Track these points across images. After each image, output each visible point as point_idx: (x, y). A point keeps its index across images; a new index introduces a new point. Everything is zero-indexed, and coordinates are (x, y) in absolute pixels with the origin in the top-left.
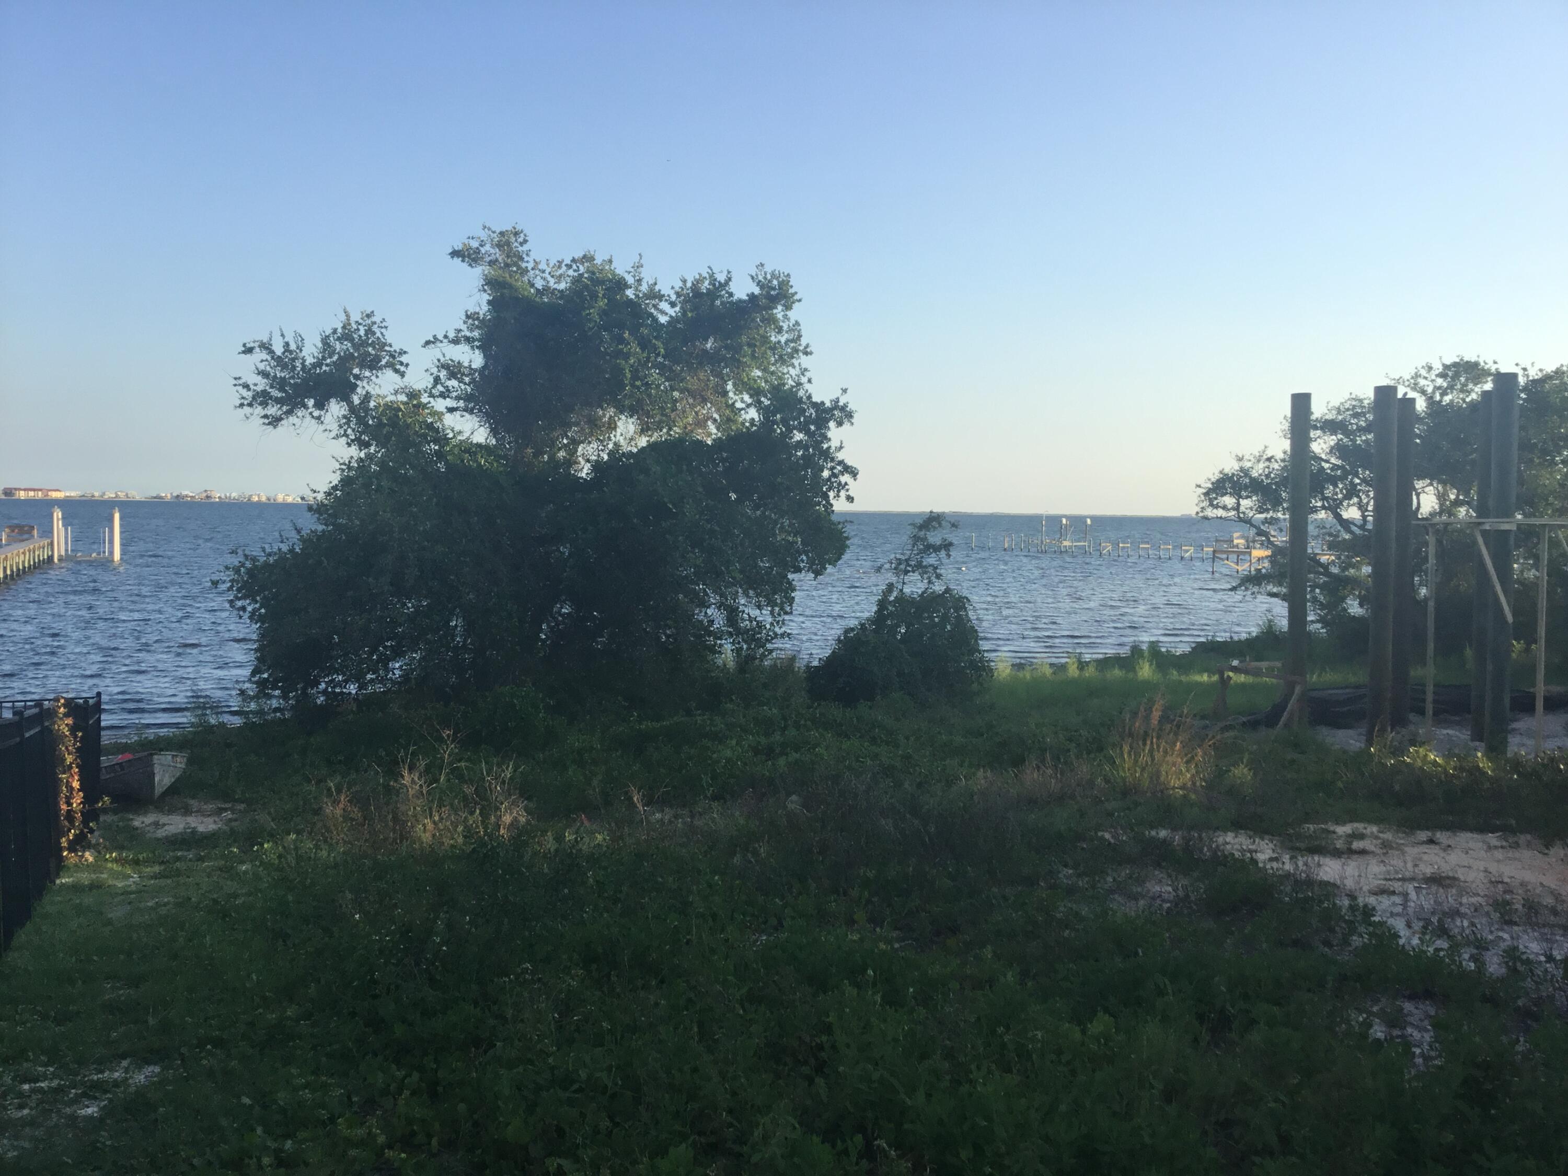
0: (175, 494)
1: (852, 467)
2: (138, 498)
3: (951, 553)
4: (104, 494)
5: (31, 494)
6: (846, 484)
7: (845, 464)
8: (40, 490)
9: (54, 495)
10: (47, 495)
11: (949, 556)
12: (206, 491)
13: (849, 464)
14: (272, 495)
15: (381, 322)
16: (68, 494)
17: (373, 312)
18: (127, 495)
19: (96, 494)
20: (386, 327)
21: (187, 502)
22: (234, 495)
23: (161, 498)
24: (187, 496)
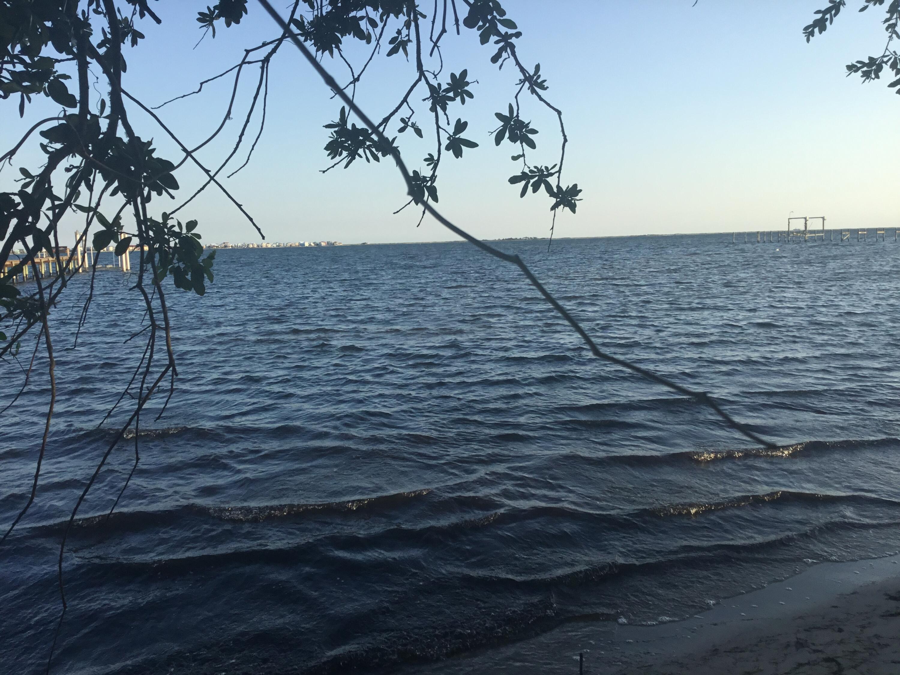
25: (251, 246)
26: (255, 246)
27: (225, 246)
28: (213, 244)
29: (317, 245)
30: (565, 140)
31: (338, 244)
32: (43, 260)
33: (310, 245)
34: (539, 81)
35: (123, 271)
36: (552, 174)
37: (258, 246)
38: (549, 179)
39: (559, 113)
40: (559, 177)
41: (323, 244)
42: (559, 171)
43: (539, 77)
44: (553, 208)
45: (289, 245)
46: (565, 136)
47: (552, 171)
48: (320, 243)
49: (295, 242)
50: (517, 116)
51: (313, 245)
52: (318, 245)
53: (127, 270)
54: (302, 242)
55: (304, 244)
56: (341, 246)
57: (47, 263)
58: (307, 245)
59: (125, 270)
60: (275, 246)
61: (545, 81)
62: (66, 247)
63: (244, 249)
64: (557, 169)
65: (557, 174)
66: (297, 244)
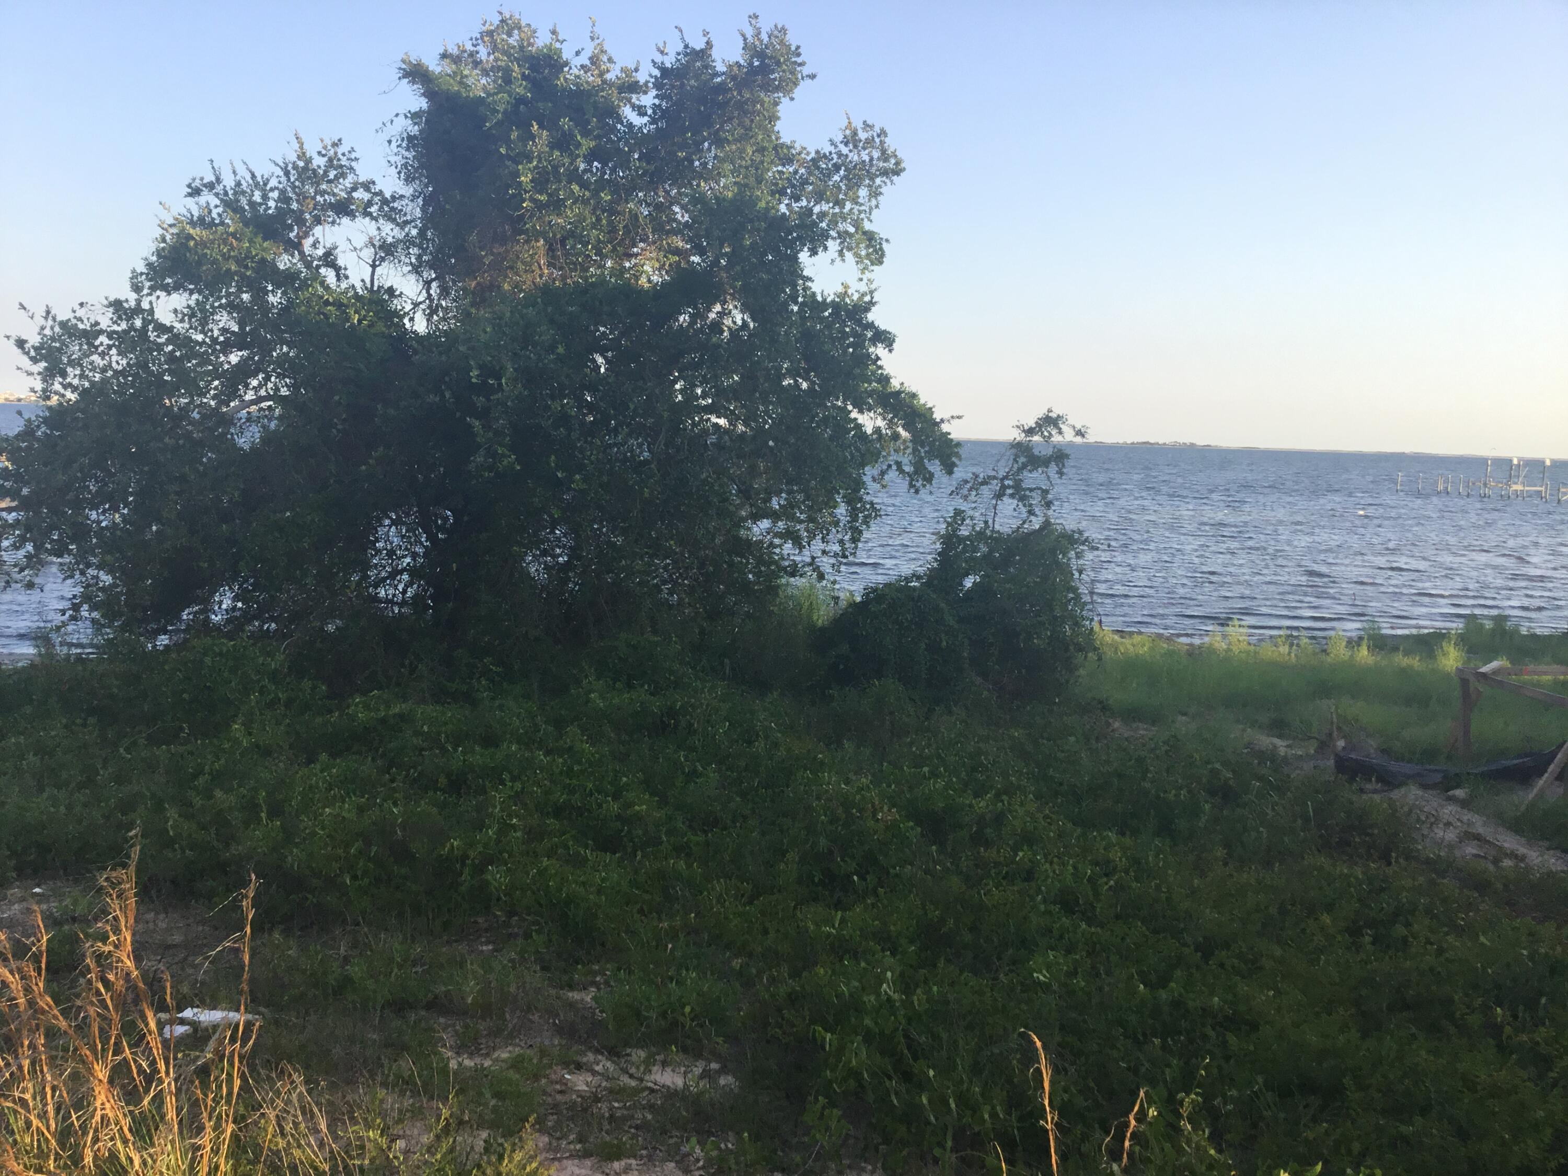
1: (890, 333)
3: (1065, 470)
6: (878, 358)
7: (876, 328)
11: (1061, 473)
13: (882, 327)
15: (350, 152)
17: (340, 140)
20: (356, 159)
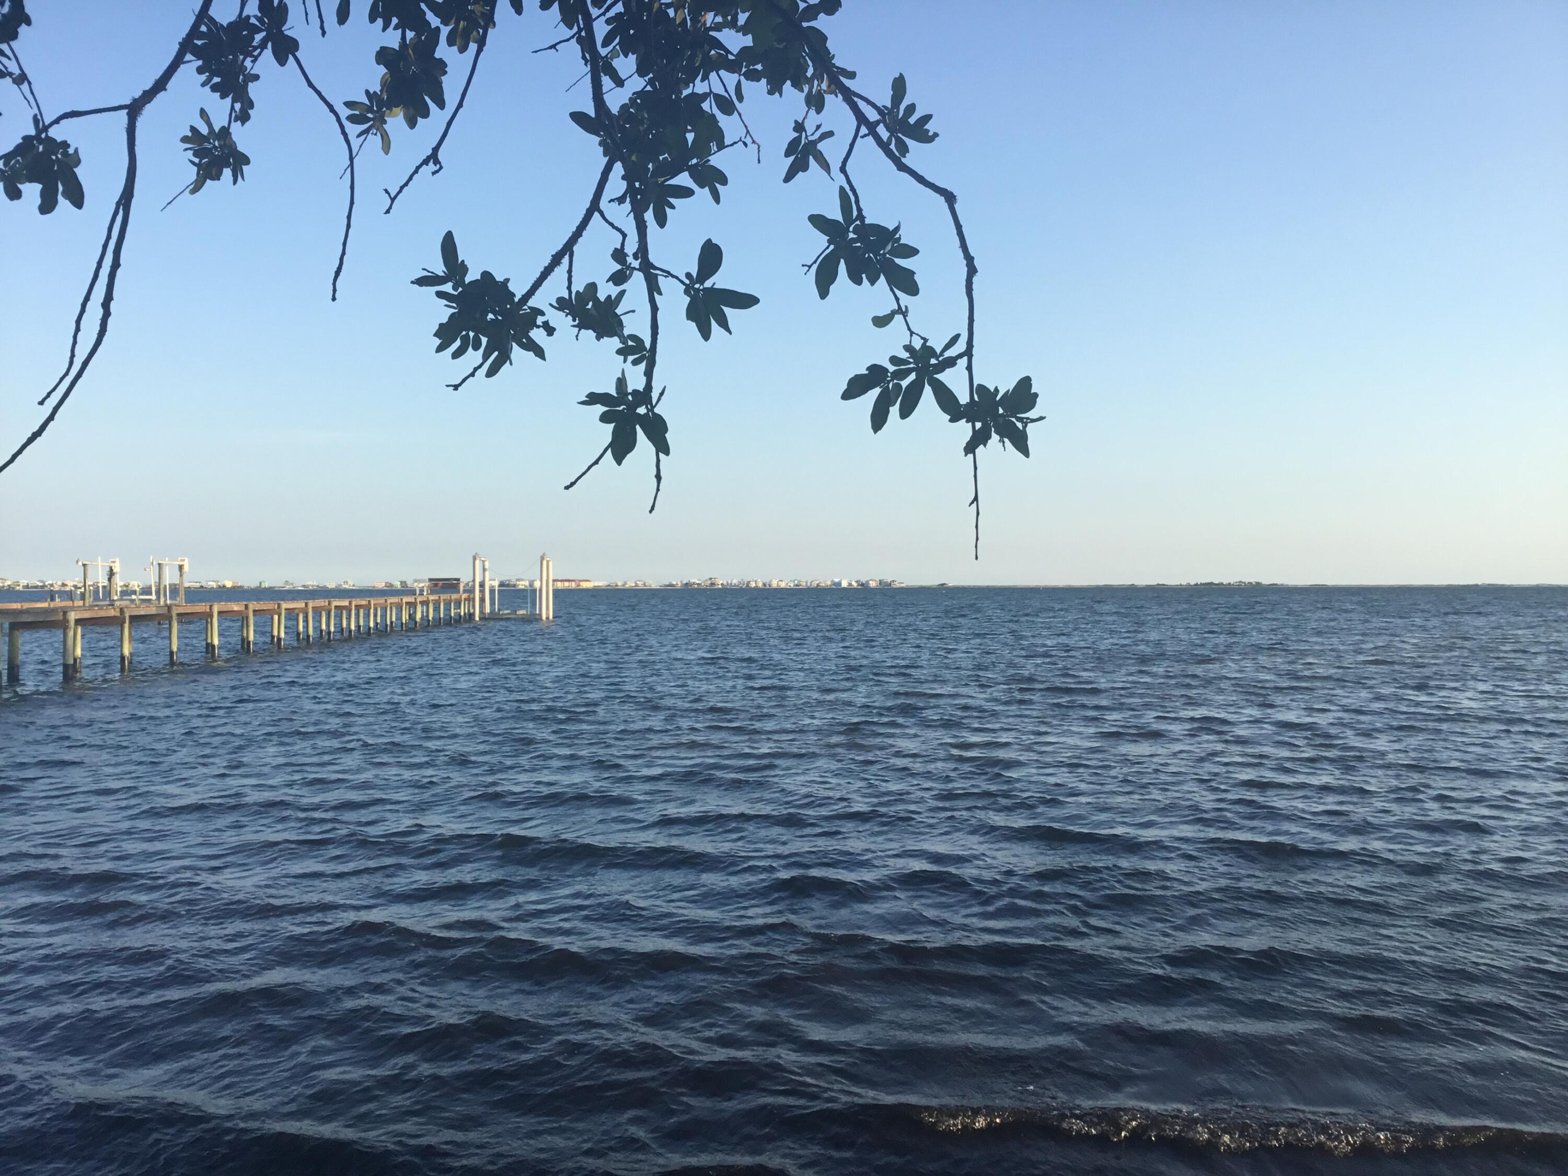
0: (684, 582)
2: (653, 587)
4: (625, 583)
5: (567, 584)
8: (574, 581)
9: (585, 585)
10: (579, 585)
12: (711, 579)
14: (767, 581)
16: (596, 584)
18: (644, 584)
19: (620, 584)
21: (695, 589)
22: (735, 582)
23: (673, 585)
24: (694, 583)
25: (753, 585)
26: (760, 585)
27: (712, 584)
28: (692, 581)
29: (862, 585)
30: (972, 270)
31: (897, 585)
32: (419, 599)
33: (850, 584)
34: (912, 120)
35: (541, 619)
36: (951, 362)
37: (764, 585)
38: (945, 377)
39: (950, 198)
40: (969, 368)
41: (873, 584)
42: (968, 352)
43: (911, 108)
44: (970, 448)
45: (814, 585)
46: (969, 259)
47: (952, 352)
48: (867, 582)
49: (825, 581)
50: (861, 217)
51: (855, 584)
52: (864, 586)
53: (547, 618)
54: (836, 580)
55: (840, 584)
56: (902, 588)
57: (425, 603)
58: (844, 584)
59: (544, 617)
60: (792, 585)
61: (927, 118)
62: (458, 580)
63: (741, 589)
64: (960, 347)
65: (963, 362)
66: (829, 583)
